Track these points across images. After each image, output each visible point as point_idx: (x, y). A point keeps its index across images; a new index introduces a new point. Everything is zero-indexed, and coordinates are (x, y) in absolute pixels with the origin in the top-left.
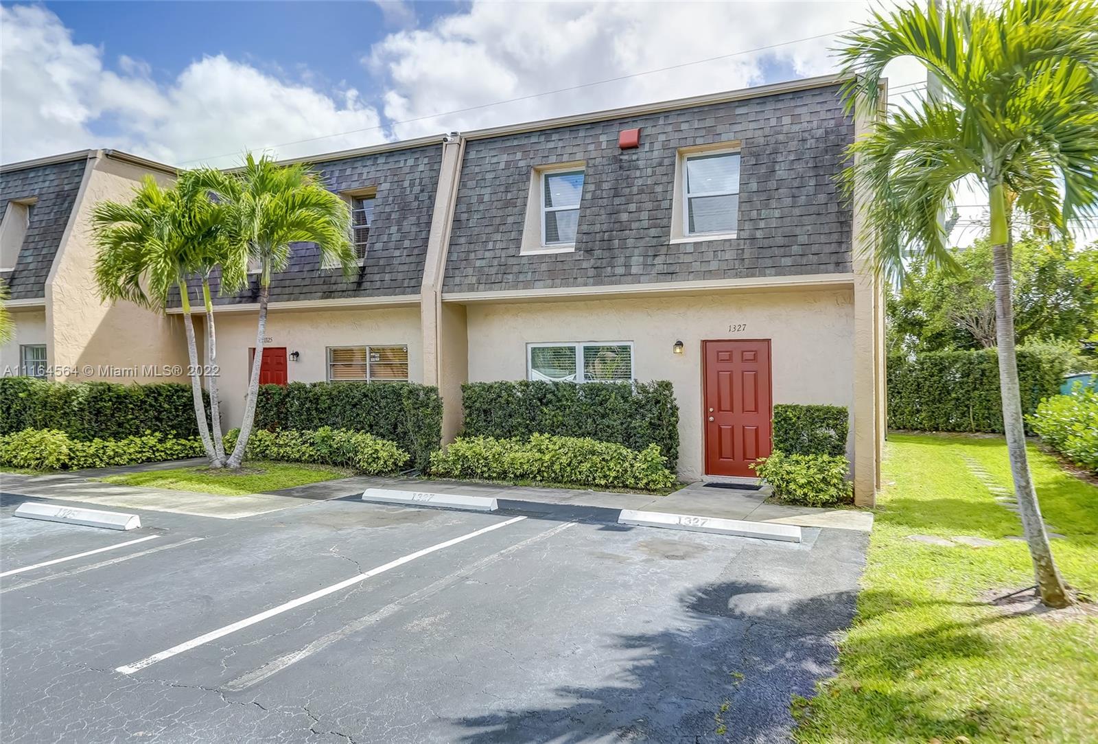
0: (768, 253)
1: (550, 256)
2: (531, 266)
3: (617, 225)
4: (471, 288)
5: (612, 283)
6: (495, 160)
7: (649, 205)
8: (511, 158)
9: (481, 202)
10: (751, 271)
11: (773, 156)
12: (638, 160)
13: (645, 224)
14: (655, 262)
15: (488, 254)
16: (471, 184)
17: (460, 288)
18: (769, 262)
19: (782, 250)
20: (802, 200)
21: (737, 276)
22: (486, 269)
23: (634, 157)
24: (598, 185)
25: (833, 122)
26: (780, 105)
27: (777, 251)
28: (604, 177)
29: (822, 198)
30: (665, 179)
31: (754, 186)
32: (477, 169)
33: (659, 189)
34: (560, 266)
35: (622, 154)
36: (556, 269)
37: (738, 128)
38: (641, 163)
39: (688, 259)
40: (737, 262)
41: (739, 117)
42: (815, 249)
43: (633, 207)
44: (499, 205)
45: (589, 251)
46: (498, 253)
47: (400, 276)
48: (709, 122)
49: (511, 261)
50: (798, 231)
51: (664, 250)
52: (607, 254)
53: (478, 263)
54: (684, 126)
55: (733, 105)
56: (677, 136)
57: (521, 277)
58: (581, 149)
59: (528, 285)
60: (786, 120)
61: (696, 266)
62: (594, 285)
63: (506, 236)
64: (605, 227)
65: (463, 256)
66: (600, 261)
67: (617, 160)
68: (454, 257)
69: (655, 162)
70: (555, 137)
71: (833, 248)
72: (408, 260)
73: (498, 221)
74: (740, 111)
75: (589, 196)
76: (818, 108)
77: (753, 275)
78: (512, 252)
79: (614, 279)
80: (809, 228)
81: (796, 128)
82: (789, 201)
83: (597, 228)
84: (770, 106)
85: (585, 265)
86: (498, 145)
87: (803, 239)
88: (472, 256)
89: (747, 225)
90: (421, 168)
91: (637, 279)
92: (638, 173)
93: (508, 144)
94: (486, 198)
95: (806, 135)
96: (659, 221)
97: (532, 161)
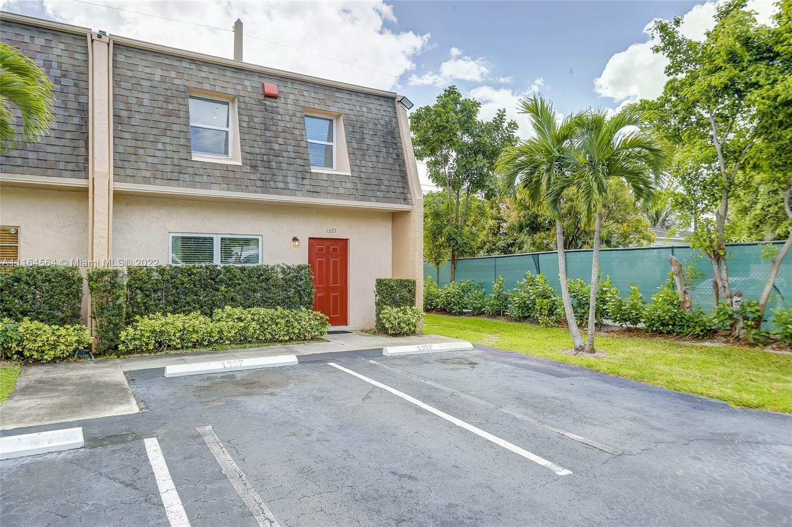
0: (369, 187)
1: (222, 165)
2: (205, 170)
3: (272, 152)
4: (146, 180)
5: (276, 193)
6: (148, 70)
7: (293, 142)
8: (165, 73)
9: (141, 105)
10: (364, 198)
11: (361, 129)
12: (277, 107)
13: (292, 155)
14: (304, 182)
15: (158, 153)
16: (123, 84)
17: (133, 178)
18: (371, 193)
19: (377, 187)
20: (381, 159)
21: (356, 199)
22: (160, 167)
23: (275, 105)
24: (251, 117)
25: (387, 118)
26: (359, 99)
27: (375, 188)
28: (254, 113)
29: (391, 161)
30: (299, 126)
31: (355, 145)
32: (130, 73)
33: (297, 132)
34: (231, 175)
35: (265, 100)
36: (227, 176)
37: (339, 105)
38: (281, 111)
39: (325, 184)
40: (354, 190)
41: (338, 99)
42: (393, 189)
43: (281, 141)
44: (162, 112)
45: (254, 167)
46: (170, 154)
47: (51, 157)
48: (321, 96)
49: (184, 163)
50: (382, 177)
51: (308, 176)
52: (267, 171)
53: (150, 160)
54: (305, 93)
55: (333, 89)
56: (301, 98)
57: (197, 179)
58: (230, 85)
59: (204, 186)
60: (365, 109)
61: (331, 190)
62: (262, 193)
63: (175, 141)
64: (263, 151)
65: (131, 150)
66: (264, 176)
67: (260, 102)
68: (121, 149)
69: (291, 113)
70: (204, 68)
71: (401, 190)
72: (58, 142)
73: (163, 126)
74: (337, 95)
75: (245, 124)
76: (379, 107)
77: (364, 200)
78: (183, 155)
79: (276, 190)
80: (387, 176)
81: (370, 116)
82: (374, 159)
83: (257, 151)
84: (354, 97)
85: (252, 177)
86: (150, 58)
87: (386, 183)
88: (141, 152)
89: (356, 169)
90: (57, 51)
91: (293, 192)
92: (279, 117)
93: (160, 60)
94: (146, 102)
95: (376, 121)
96: (301, 155)
97: (188, 82)
